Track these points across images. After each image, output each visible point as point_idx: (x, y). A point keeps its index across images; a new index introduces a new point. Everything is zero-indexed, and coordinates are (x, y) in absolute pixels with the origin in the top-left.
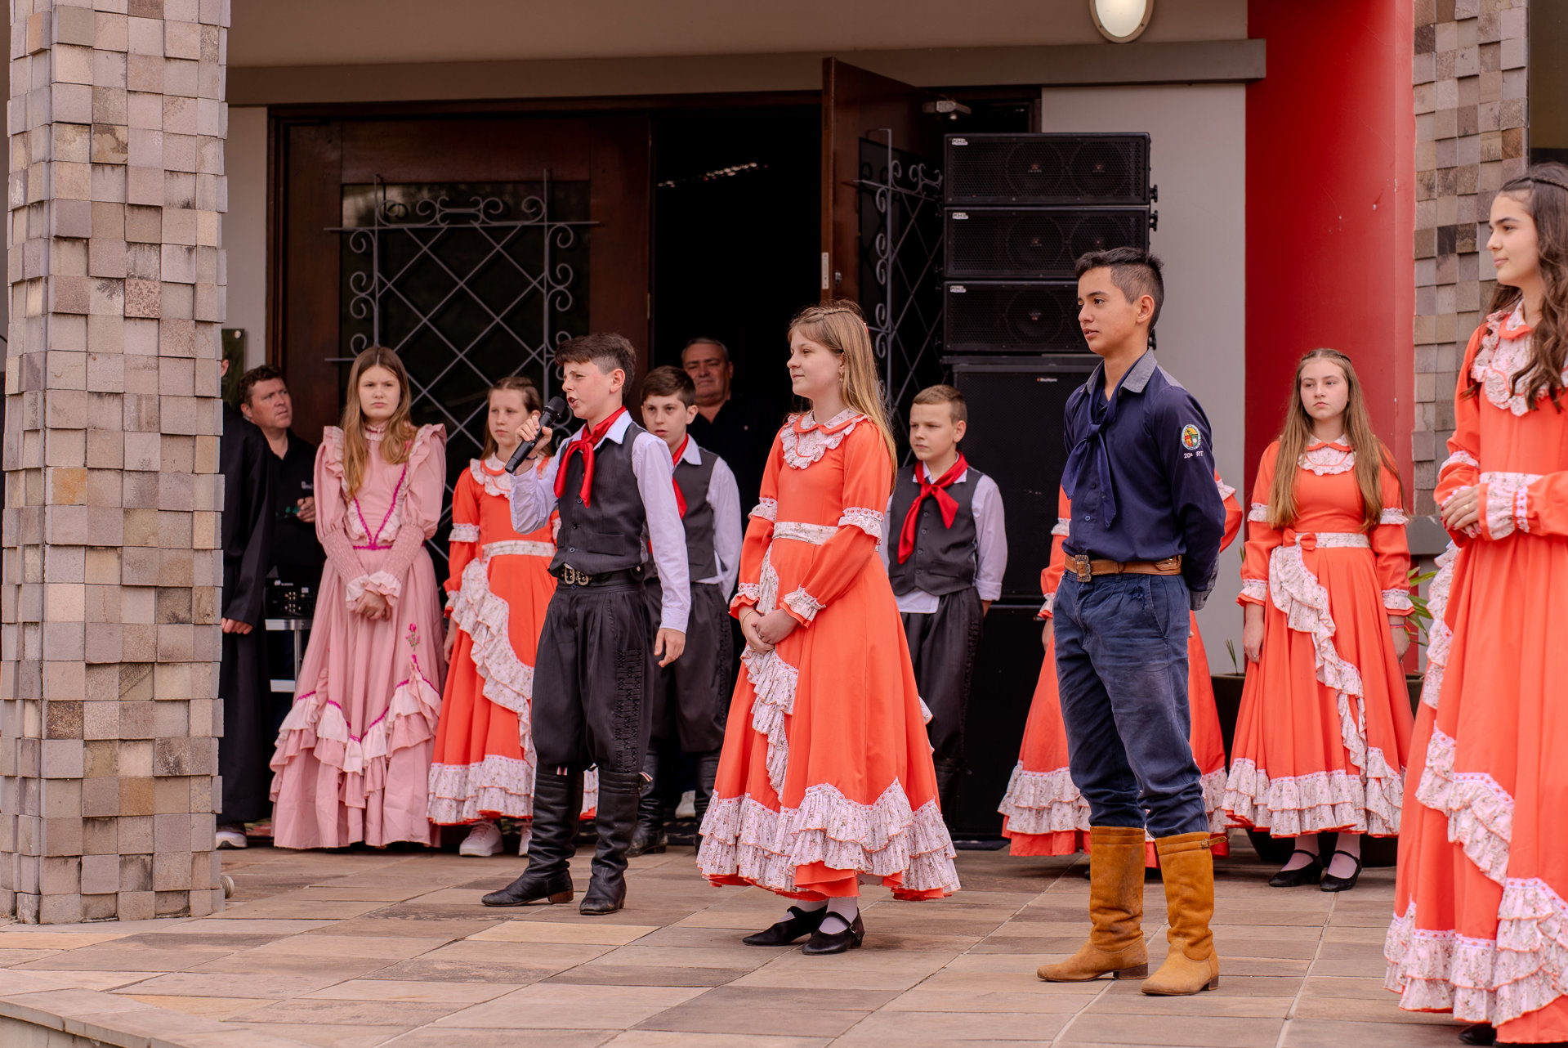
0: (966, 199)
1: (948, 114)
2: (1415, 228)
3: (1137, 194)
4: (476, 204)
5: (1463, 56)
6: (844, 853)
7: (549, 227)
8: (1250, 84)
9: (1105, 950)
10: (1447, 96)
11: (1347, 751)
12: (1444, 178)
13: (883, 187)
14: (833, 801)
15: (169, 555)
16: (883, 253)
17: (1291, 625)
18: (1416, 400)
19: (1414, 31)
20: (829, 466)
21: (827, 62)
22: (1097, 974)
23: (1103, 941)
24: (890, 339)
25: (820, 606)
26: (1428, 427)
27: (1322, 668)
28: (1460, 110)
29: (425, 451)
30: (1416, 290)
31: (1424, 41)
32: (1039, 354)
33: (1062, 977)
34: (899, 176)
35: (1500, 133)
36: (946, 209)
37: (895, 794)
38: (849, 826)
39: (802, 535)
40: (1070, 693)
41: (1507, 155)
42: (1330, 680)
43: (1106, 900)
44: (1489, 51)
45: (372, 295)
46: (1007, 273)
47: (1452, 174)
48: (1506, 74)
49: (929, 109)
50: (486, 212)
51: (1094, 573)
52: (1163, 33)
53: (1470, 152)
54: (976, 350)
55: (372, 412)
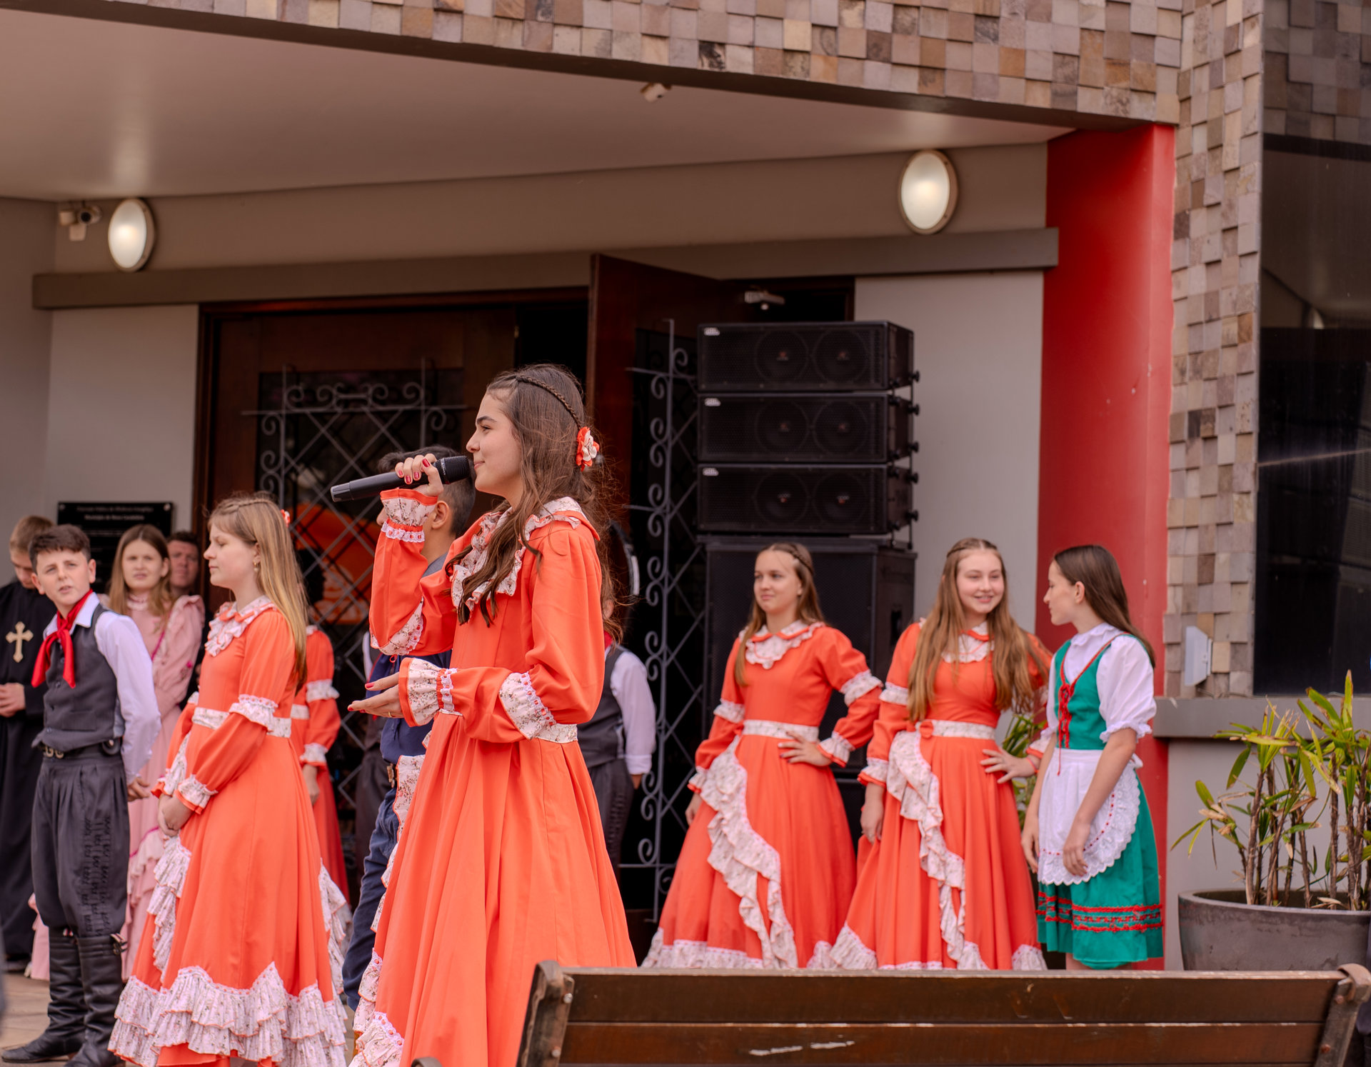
0: (719, 386)
1: (758, 305)
2: (1171, 411)
3: (877, 381)
4: (366, 390)
5: (1208, 242)
6: (206, 1037)
7: (426, 411)
8: (1047, 271)
10: (1196, 282)
11: (944, 944)
12: (1194, 363)
13: (661, 375)
14: (202, 984)
16: (661, 437)
17: (902, 813)
18: (1168, 582)
19: (1173, 217)
21: (593, 257)
25: (212, 793)
26: (1177, 610)
27: (926, 858)
28: (1207, 295)
30: (1171, 475)
31: (1182, 228)
34: (684, 363)
35: (1236, 318)
36: (699, 395)
37: (271, 981)
38: (213, 1010)
41: (1242, 340)
42: (932, 870)
44: (1230, 235)
45: (279, 472)
46: (756, 456)
47: (1200, 358)
48: (1244, 260)
50: (375, 400)
52: (965, 224)
53: (1214, 335)
54: (728, 529)
55: (134, 583)
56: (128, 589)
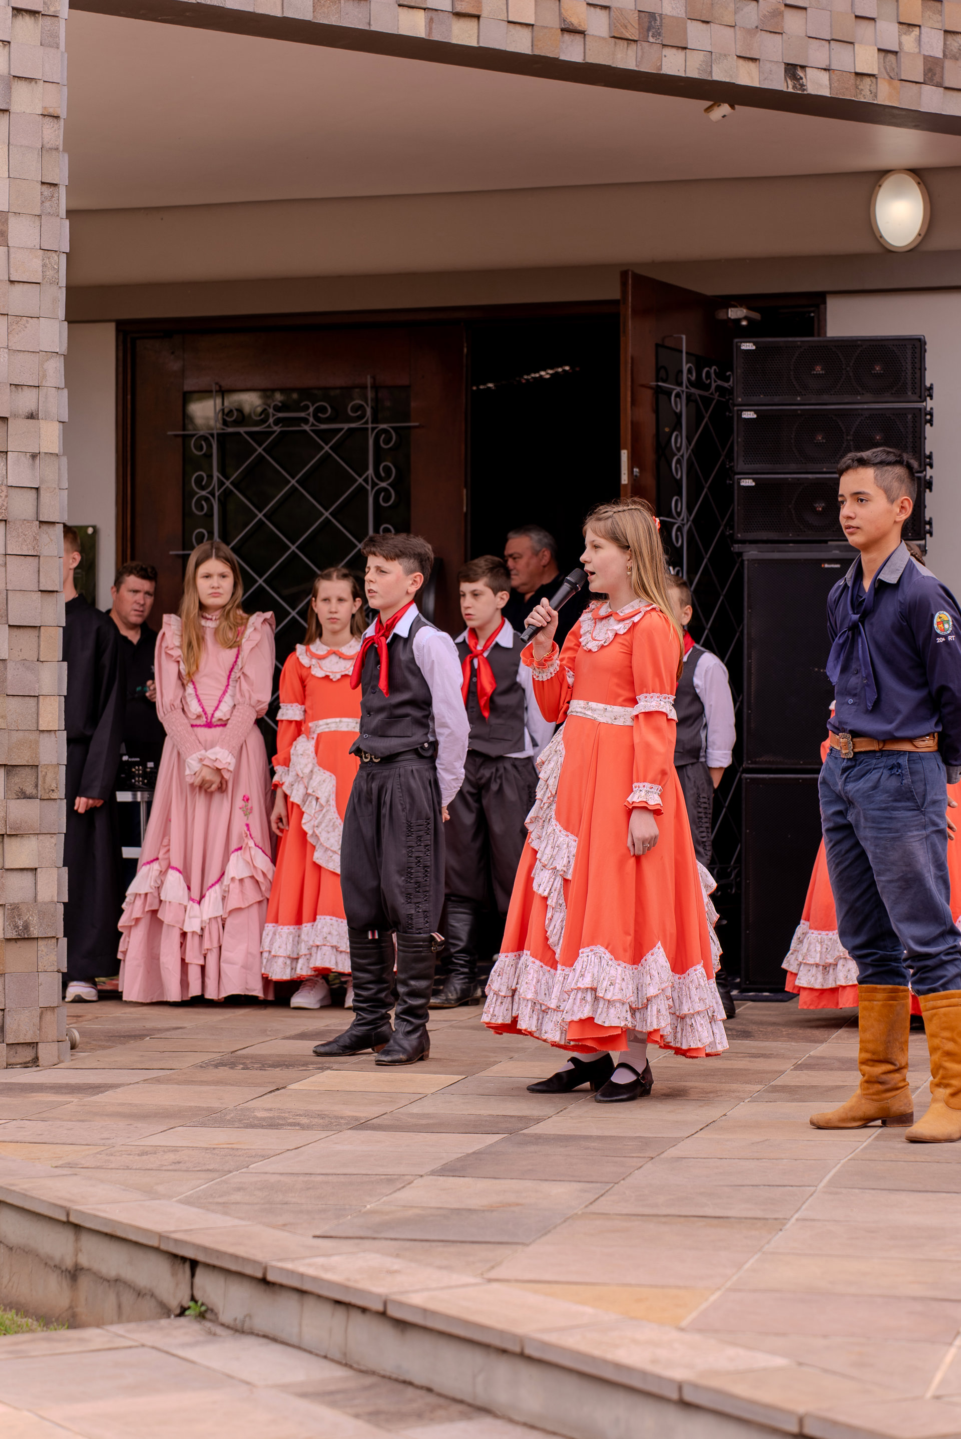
0: (755, 399)
1: (738, 321)
3: (914, 393)
4: (306, 408)
6: (612, 1011)
7: (373, 429)
9: (872, 1100)
13: (678, 389)
14: (603, 962)
15: (16, 736)
16: (679, 449)
20: (616, 648)
21: (624, 274)
22: (865, 1122)
23: (871, 1091)
24: (685, 529)
29: (257, 637)
32: (826, 542)
33: (833, 1125)
34: (693, 378)
36: (736, 408)
37: (659, 959)
38: (617, 986)
39: (589, 713)
40: (836, 862)
43: (874, 1053)
45: (212, 493)
46: (793, 467)
49: (721, 315)
50: (315, 416)
51: (856, 750)
52: (940, 242)
54: (765, 538)
55: (209, 601)
56: (202, 607)
